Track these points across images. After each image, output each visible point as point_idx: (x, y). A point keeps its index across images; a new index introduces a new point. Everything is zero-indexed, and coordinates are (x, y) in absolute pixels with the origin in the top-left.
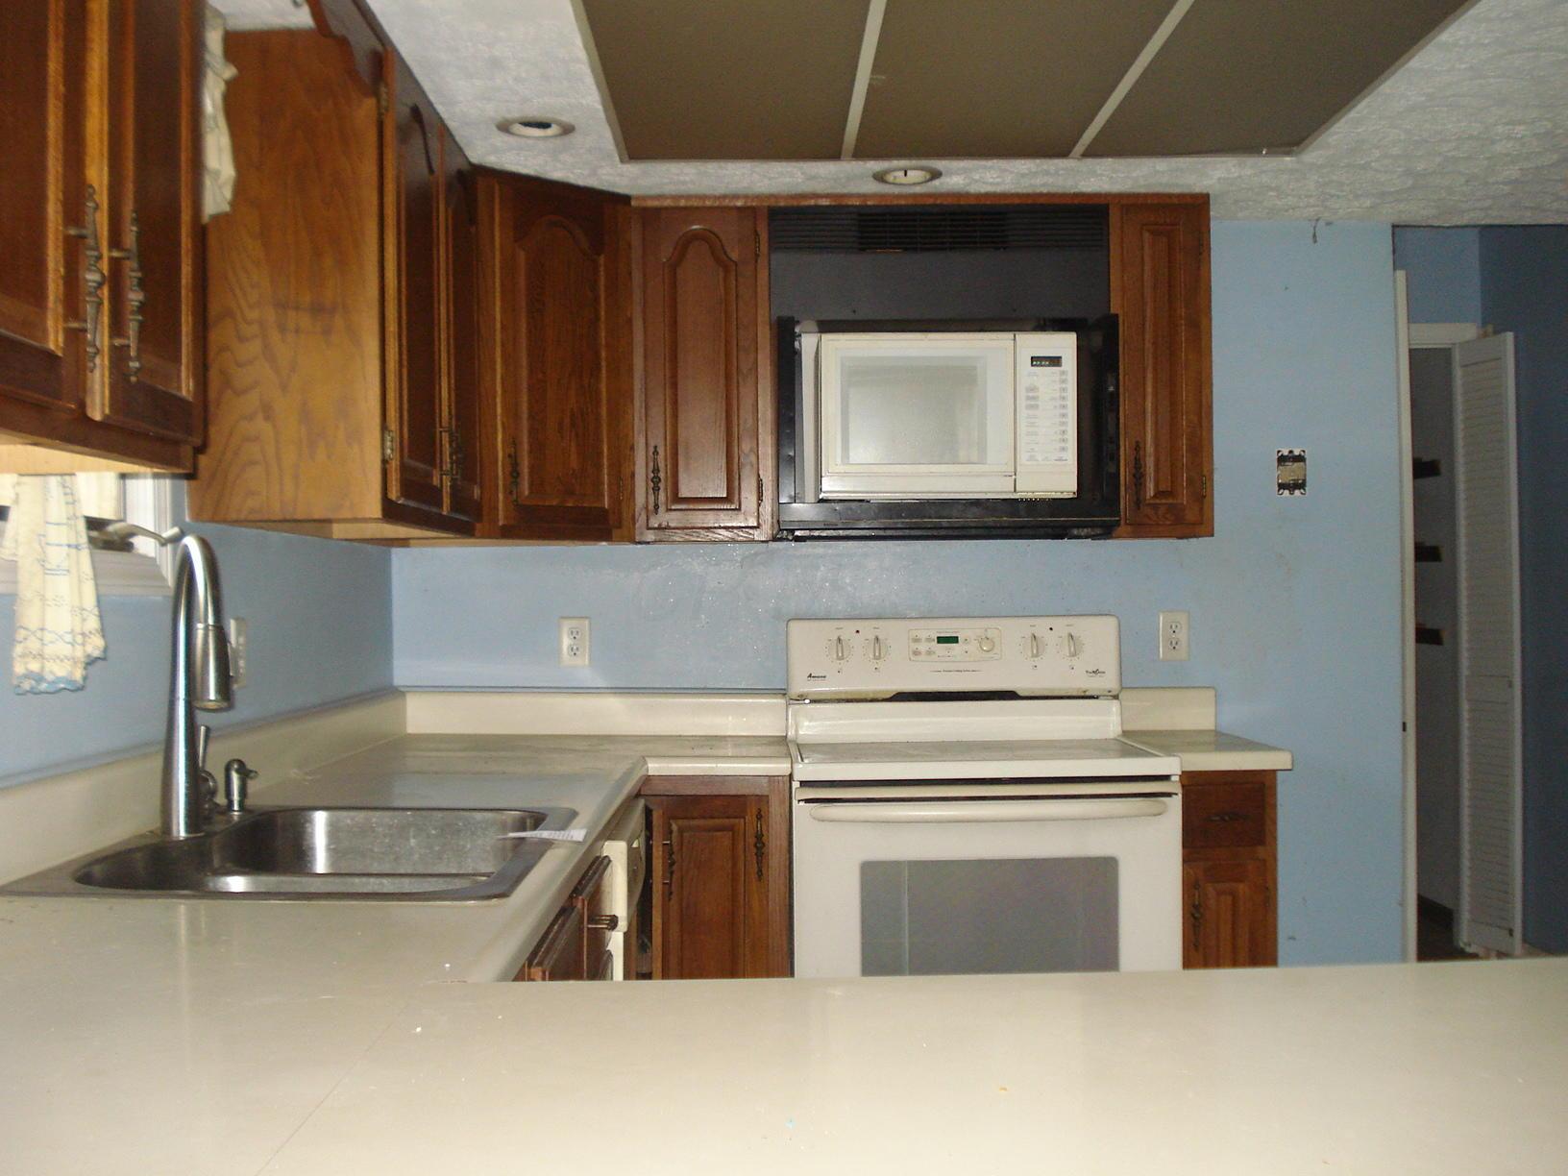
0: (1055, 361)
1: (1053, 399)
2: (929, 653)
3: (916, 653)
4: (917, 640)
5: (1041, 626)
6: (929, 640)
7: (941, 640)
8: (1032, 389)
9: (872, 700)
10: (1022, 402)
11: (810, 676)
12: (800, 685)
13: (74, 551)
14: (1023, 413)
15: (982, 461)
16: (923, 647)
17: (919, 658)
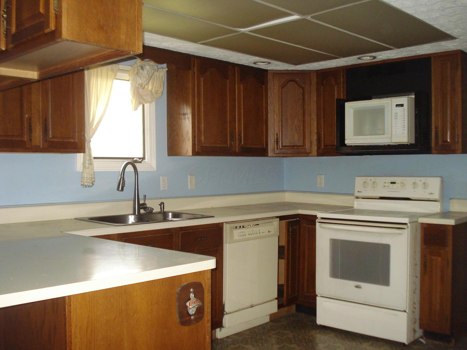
0: (402, 105)
1: (402, 116)
2: (388, 186)
3: (385, 186)
4: (385, 183)
5: (417, 180)
6: (388, 183)
7: (392, 183)
8: (396, 114)
9: (375, 199)
10: (393, 117)
11: (358, 191)
12: (357, 194)
13: (90, 165)
14: (394, 120)
15: (384, 134)
16: (386, 185)
17: (385, 188)
